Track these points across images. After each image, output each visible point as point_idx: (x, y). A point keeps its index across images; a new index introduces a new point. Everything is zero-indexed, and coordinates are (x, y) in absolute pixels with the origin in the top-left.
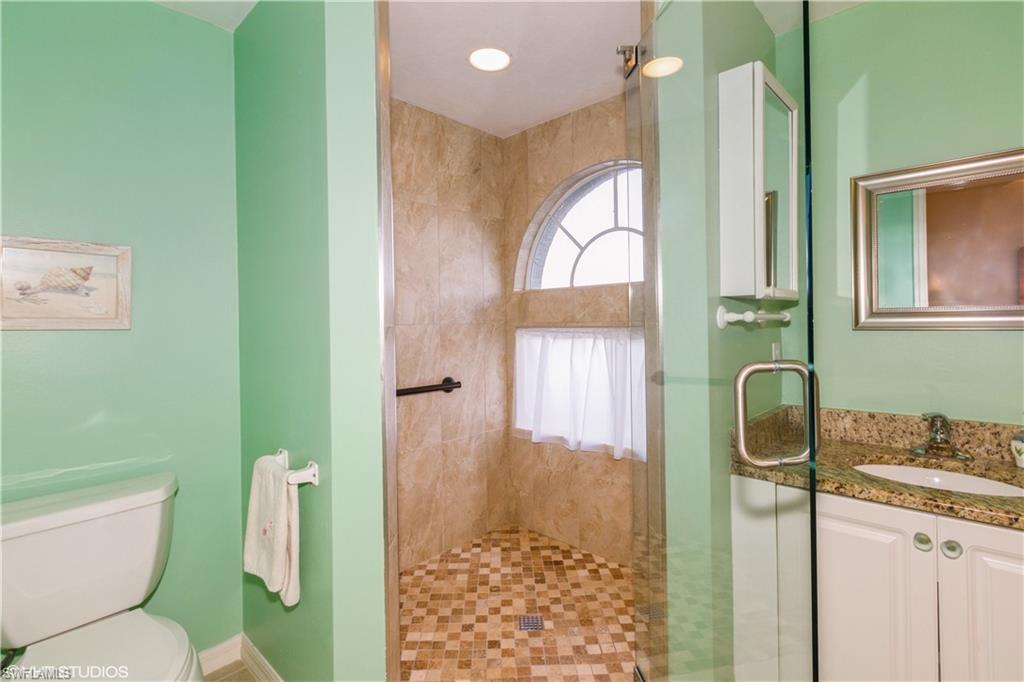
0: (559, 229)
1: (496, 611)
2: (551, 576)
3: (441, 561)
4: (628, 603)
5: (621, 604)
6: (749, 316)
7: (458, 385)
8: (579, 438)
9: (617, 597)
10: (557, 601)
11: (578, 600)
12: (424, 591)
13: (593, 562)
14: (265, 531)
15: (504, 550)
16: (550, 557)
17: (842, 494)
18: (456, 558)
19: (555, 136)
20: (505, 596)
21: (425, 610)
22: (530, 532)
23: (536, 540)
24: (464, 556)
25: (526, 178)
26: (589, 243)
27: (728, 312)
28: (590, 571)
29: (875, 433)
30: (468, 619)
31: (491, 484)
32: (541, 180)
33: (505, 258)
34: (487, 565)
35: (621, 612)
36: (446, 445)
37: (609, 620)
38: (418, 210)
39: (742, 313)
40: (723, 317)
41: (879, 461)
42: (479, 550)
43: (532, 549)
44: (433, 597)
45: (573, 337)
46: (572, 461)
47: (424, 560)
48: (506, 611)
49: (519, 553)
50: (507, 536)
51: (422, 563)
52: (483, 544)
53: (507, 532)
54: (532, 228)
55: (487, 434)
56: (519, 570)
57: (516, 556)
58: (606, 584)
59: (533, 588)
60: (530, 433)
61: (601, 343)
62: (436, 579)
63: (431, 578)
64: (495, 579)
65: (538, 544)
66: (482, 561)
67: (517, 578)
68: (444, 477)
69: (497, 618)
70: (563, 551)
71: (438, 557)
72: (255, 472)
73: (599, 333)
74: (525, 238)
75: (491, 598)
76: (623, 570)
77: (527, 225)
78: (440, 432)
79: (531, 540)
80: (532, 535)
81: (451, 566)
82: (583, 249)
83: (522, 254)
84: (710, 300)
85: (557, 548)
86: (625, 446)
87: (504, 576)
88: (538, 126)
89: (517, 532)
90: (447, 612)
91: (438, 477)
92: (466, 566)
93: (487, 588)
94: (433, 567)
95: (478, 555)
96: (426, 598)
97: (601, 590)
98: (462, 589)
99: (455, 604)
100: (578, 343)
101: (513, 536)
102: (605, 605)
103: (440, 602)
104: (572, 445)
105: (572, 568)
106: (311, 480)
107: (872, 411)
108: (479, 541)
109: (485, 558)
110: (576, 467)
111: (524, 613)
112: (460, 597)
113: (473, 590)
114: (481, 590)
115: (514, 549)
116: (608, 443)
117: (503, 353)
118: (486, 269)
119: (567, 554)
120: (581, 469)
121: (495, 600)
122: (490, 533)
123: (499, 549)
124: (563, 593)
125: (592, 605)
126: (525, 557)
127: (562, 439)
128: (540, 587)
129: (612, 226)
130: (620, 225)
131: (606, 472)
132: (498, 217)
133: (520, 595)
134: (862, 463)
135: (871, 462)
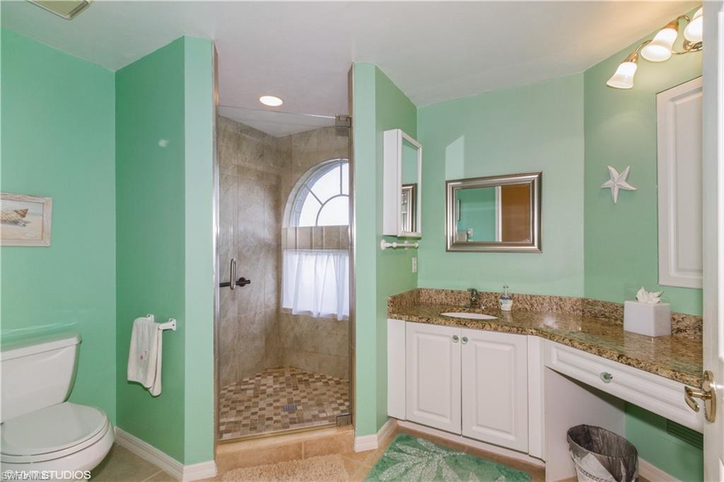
0: (310, 193)
1: (271, 405)
2: (301, 387)
3: (237, 385)
4: (342, 395)
5: (339, 395)
6: (395, 245)
7: (249, 282)
8: (319, 311)
9: (337, 392)
10: (305, 397)
11: (315, 396)
12: (227, 400)
13: (326, 378)
14: (142, 357)
15: (274, 377)
16: (301, 378)
17: (429, 323)
18: (246, 383)
19: (308, 140)
20: (276, 398)
21: (229, 408)
22: (291, 367)
23: (294, 371)
24: (251, 381)
25: (291, 162)
26: (326, 202)
27: (387, 242)
28: (324, 383)
29: (453, 300)
30: (253, 410)
31: (268, 340)
32: (300, 164)
33: (277, 208)
34: (265, 385)
35: (338, 398)
36: (241, 318)
37: (331, 402)
38: (226, 178)
39: (392, 243)
40: (384, 245)
41: (452, 311)
42: (260, 378)
43: (291, 375)
44: (233, 402)
45: (317, 255)
46: (314, 323)
47: (226, 385)
48: (278, 404)
49: (284, 378)
50: (277, 370)
51: (226, 387)
52: (263, 376)
53: (276, 368)
54: (294, 192)
55: (265, 312)
56: (285, 385)
57: (281, 379)
58: (332, 387)
59: (292, 393)
60: (292, 310)
61: (331, 258)
62: (234, 394)
63: (232, 393)
64: (270, 391)
65: (294, 373)
66: (262, 383)
67: (282, 389)
68: (239, 336)
69: (272, 408)
70: (309, 375)
71: (235, 383)
72: (134, 327)
73: (331, 252)
74: (290, 197)
75: (267, 399)
76: (341, 381)
77: (291, 190)
78: (237, 309)
79: (291, 371)
80: (292, 369)
81: (243, 387)
82: (323, 205)
83: (288, 206)
84: (377, 237)
85: (306, 373)
86: (343, 314)
87: (274, 389)
88: (299, 133)
89: (283, 368)
90: (243, 408)
91: (235, 337)
92: (252, 386)
93: (265, 396)
94: (233, 388)
95: (260, 381)
96: (230, 403)
97: (329, 390)
98: (250, 397)
99: (246, 404)
100: (319, 257)
101: (280, 370)
102: (330, 396)
103: (238, 404)
104: (315, 315)
105: (314, 382)
106: (172, 327)
107: (453, 289)
108: (260, 374)
109: (263, 381)
110: (317, 327)
111: (286, 404)
112: (249, 400)
113: (257, 397)
114: (261, 396)
115: (281, 376)
116: (335, 313)
117: (276, 264)
118: (266, 215)
119: (311, 376)
120: (320, 328)
121: (270, 400)
122: (266, 369)
123: (272, 377)
124: (308, 394)
125: (323, 397)
126: (287, 379)
127: (309, 312)
128: (295, 392)
129: (339, 193)
130: (343, 193)
131: (333, 328)
132: (274, 183)
133: (284, 396)
134: (444, 312)
135: (448, 312)
